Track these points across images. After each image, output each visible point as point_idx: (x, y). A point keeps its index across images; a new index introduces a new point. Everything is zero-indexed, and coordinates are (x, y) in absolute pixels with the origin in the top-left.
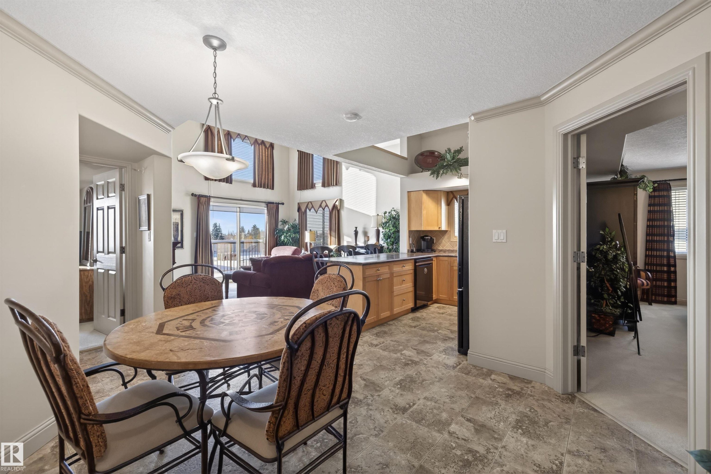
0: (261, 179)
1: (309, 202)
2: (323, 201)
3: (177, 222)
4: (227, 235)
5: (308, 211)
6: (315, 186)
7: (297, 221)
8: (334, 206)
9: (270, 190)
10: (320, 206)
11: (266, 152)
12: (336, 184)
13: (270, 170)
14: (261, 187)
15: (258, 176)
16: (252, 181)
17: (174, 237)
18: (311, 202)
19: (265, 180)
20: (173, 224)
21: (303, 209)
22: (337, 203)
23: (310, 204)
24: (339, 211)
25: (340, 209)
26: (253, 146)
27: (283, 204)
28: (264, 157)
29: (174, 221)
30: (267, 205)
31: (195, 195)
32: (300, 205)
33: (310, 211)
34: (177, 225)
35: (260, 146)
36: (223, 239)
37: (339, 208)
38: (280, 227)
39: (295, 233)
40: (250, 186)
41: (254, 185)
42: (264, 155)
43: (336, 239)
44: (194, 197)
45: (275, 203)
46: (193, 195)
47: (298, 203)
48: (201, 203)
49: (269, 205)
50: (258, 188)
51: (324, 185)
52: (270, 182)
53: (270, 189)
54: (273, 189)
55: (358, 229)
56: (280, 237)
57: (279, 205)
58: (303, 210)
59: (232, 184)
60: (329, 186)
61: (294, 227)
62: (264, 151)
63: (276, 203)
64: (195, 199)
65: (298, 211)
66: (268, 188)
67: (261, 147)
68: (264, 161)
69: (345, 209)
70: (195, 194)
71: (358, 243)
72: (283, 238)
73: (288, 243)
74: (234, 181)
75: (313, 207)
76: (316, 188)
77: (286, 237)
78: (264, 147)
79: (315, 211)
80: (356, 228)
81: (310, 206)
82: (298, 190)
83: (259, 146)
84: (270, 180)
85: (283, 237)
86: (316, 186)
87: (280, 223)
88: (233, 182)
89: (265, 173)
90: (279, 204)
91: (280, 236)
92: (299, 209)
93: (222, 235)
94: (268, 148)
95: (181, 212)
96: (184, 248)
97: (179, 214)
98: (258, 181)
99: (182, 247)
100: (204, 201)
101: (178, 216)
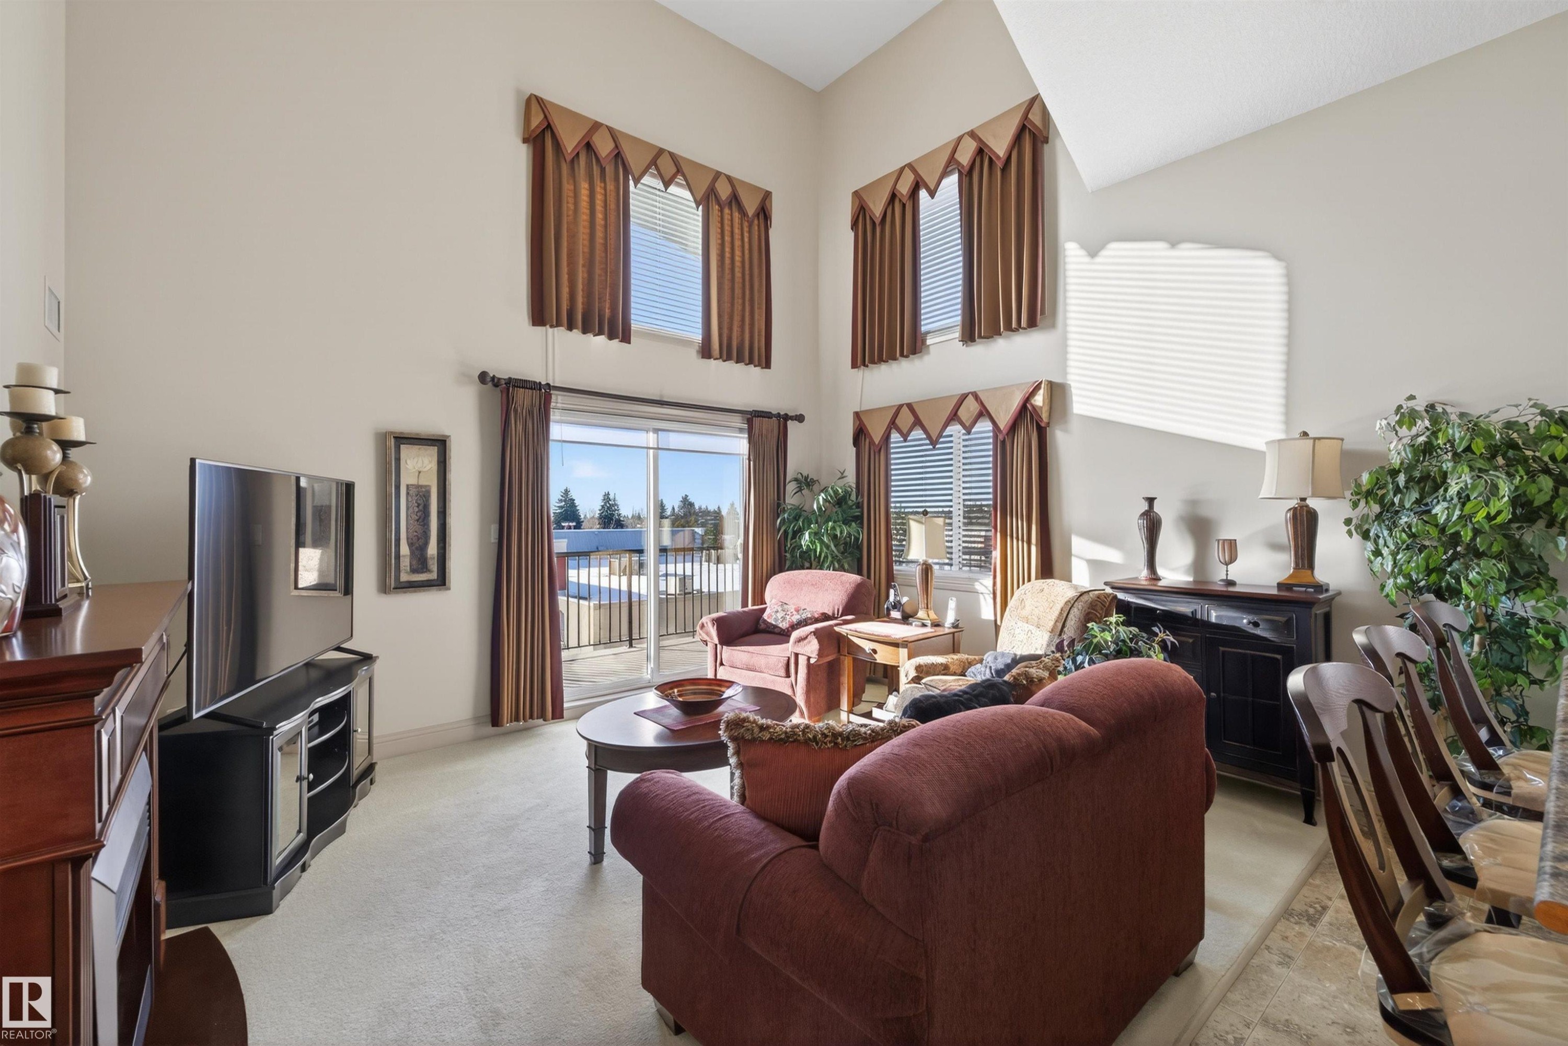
0: (730, 329)
1: (901, 406)
2: (964, 397)
3: (423, 482)
4: (630, 517)
5: (895, 437)
6: (924, 342)
7: (851, 479)
8: (1025, 411)
9: (758, 369)
10: (954, 417)
11: (746, 235)
12: (1032, 323)
13: (760, 298)
14: (729, 358)
15: (720, 317)
16: (698, 337)
17: (410, 545)
18: (910, 406)
19: (743, 332)
20: (408, 494)
21: (877, 435)
22: (1039, 400)
23: (905, 414)
24: (1042, 432)
25: (1048, 424)
26: (701, 208)
27: (800, 418)
28: (738, 253)
29: (413, 481)
30: (750, 422)
31: (496, 382)
32: (863, 418)
33: (905, 440)
34: (421, 496)
35: (727, 211)
36: (622, 526)
37: (1045, 416)
38: (791, 499)
39: (846, 522)
40: (692, 354)
41: (706, 352)
42: (737, 243)
43: (1034, 549)
44: (488, 387)
45: (776, 416)
46: (483, 377)
47: (857, 415)
48: (516, 411)
49: (757, 421)
50: (720, 362)
51: (969, 335)
52: (759, 341)
53: (759, 365)
54: (768, 365)
55: (1157, 508)
56: (794, 537)
57: (789, 423)
58: (877, 438)
59: (628, 343)
60: (994, 332)
61: (840, 501)
62: (737, 231)
63: (778, 415)
64: (496, 396)
65: (856, 442)
66: (751, 362)
67: (727, 217)
68: (738, 264)
69: (1074, 425)
70: (493, 378)
71: (1160, 571)
72: (806, 539)
73: (826, 557)
74: (637, 332)
75: (918, 423)
76: (928, 353)
77: (816, 535)
78: (736, 215)
79: (929, 437)
80: (1151, 501)
81: (905, 419)
82: (854, 365)
83: (721, 211)
84: (759, 335)
85: (807, 535)
86: (929, 342)
87: (791, 487)
88: (634, 337)
89: (740, 308)
90: (786, 418)
91: (798, 533)
92: (860, 434)
93: (622, 519)
94: (753, 221)
95: (441, 444)
96: (449, 589)
97: (433, 451)
98: (720, 335)
99: (442, 582)
100: (527, 402)
101: (426, 461)
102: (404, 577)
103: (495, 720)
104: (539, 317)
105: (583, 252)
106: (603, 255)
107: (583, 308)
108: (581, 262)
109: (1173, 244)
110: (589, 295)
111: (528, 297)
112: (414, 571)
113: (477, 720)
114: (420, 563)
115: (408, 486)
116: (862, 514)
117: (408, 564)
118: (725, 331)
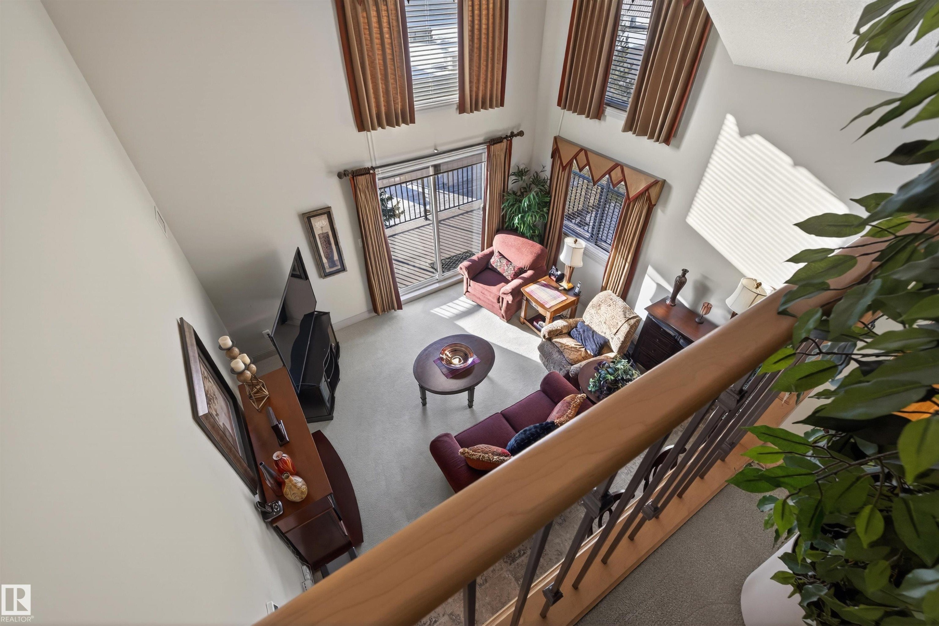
0: (478, 88)
1: (581, 150)
2: (616, 166)
3: (325, 231)
6: (604, 111)
9: (496, 109)
10: (608, 174)
11: (491, 2)
12: (667, 141)
14: (476, 108)
15: (470, 82)
16: (456, 98)
17: (327, 258)
18: (586, 153)
20: (320, 238)
23: (583, 156)
24: (650, 208)
25: (655, 205)
27: (521, 134)
29: (320, 232)
30: (489, 147)
32: (560, 143)
34: (325, 237)
37: (653, 201)
40: (454, 110)
41: (462, 108)
44: (345, 178)
45: (505, 138)
46: (339, 173)
47: (556, 139)
48: (358, 186)
49: (493, 145)
50: (471, 113)
52: (497, 90)
53: (496, 106)
54: (502, 105)
57: (514, 139)
58: (565, 159)
59: (414, 123)
60: (643, 134)
62: (484, 2)
63: (507, 136)
64: (346, 179)
65: (553, 156)
66: (491, 106)
70: (345, 172)
74: (418, 113)
79: (593, 178)
81: (582, 158)
82: (558, 106)
84: (497, 85)
88: (417, 116)
90: (512, 135)
92: (556, 153)
95: (327, 212)
96: (347, 271)
97: (325, 217)
98: (471, 91)
99: (343, 269)
100: (364, 183)
101: (324, 222)
102: (328, 271)
103: (375, 310)
104: (361, 126)
105: (380, 69)
106: (393, 67)
107: (385, 109)
108: (379, 76)
109: (796, 164)
110: (388, 102)
111: (352, 114)
112: (330, 267)
113: (369, 311)
114: (332, 263)
115: (319, 235)
116: (550, 200)
117: (328, 265)
118: (474, 89)
